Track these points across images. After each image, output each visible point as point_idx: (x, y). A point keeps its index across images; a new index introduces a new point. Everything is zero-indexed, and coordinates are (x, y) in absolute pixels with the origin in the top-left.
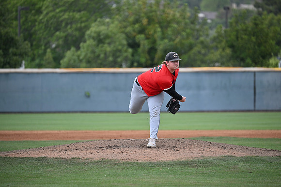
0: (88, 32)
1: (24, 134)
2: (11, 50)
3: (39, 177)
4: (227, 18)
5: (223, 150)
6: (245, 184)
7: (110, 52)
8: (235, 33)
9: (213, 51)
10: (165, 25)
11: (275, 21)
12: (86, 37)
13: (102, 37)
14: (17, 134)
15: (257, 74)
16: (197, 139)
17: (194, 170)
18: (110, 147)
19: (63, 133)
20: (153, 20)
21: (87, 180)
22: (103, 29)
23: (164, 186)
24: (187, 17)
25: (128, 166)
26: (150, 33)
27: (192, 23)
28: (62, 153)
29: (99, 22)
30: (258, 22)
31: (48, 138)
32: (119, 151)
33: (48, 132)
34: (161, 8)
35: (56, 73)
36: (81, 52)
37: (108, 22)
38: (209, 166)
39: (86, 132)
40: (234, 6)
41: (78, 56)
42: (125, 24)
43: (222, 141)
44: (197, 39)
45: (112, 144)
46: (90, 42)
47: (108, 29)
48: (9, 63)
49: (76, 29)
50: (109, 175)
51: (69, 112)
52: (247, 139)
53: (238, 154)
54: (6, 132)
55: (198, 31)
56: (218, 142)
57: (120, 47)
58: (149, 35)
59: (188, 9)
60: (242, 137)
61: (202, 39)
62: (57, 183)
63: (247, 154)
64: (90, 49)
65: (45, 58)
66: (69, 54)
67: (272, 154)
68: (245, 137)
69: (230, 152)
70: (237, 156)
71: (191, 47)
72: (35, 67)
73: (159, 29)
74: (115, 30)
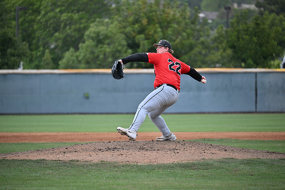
0: (87, 33)
1: (23, 136)
2: (9, 51)
3: (37, 180)
4: (228, 18)
5: (224, 152)
6: (246, 187)
7: (109, 52)
8: (236, 33)
9: (214, 51)
10: (165, 24)
11: (277, 21)
12: (85, 37)
13: (101, 37)
14: (16, 136)
15: (258, 75)
16: (198, 141)
17: (194, 172)
18: (109, 149)
19: (62, 135)
20: (153, 20)
21: (86, 182)
22: (102, 29)
23: (165, 188)
24: (187, 17)
25: (128, 168)
26: (150, 33)
27: (193, 23)
28: (61, 155)
29: (98, 22)
30: (259, 22)
31: (46, 139)
32: (119, 153)
33: (46, 134)
34: (161, 8)
35: (55, 74)
36: (80, 53)
37: (107, 22)
38: (210, 168)
39: (85, 134)
40: (235, 6)
41: (77, 57)
42: (124, 24)
43: (222, 143)
44: (198, 39)
45: (111, 146)
46: (89, 42)
47: (107, 29)
48: (7, 64)
49: (75, 30)
50: (108, 177)
51: (68, 114)
52: (248, 141)
53: (239, 156)
54: (4, 134)
55: (198, 31)
56: (219, 144)
57: (120, 48)
58: (149, 35)
59: (188, 9)
60: (243, 139)
61: (202, 39)
62: (55, 186)
63: (248, 156)
64: (89, 50)
65: (43, 59)
66: (68, 55)
67: (273, 156)
68: (247, 139)
69: (231, 154)
70: (239, 158)
71: (191, 47)
72: (34, 68)
73: (159, 30)
74: (114, 31)
